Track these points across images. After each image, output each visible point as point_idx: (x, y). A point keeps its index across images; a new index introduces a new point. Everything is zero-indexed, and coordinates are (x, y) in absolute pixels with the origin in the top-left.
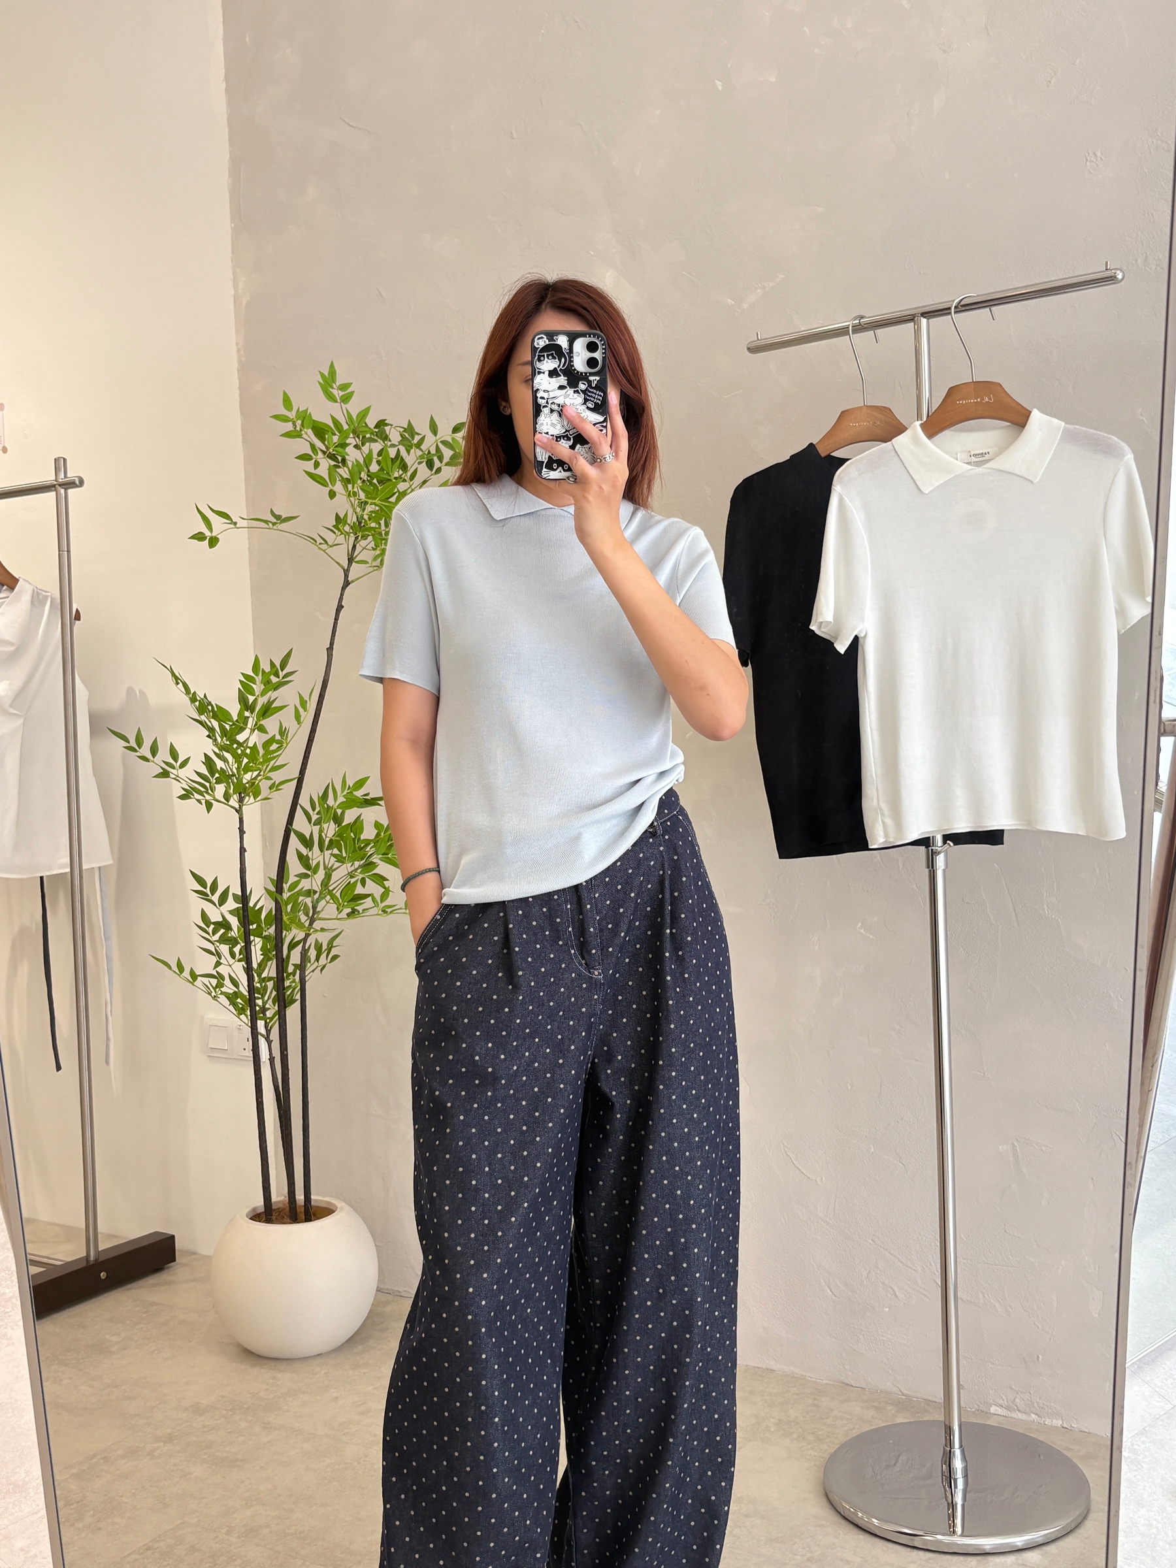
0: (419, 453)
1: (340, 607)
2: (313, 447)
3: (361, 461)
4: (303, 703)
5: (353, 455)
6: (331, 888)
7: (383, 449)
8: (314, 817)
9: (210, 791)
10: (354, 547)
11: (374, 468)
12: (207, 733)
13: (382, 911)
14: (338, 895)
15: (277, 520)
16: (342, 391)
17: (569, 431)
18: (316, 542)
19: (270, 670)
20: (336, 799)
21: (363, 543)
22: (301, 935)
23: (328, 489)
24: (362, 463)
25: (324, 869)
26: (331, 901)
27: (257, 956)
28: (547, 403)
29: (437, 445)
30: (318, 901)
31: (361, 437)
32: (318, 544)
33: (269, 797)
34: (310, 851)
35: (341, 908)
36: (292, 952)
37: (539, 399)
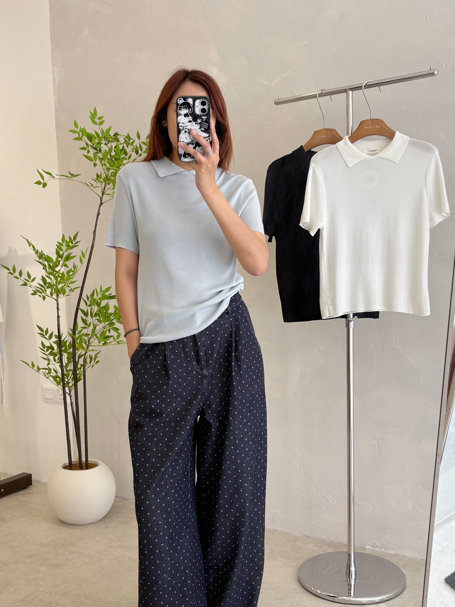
0: (132, 147)
1: (99, 214)
2: (87, 144)
3: (108, 150)
4: (83, 255)
5: (104, 148)
6: (96, 333)
7: (117, 145)
8: (89, 303)
9: (44, 292)
10: (105, 188)
11: (113, 153)
12: (43, 267)
13: (117, 343)
14: (99, 336)
15: (72, 176)
16: (99, 120)
17: (193, 141)
18: (88, 185)
19: (69, 240)
20: (97, 296)
21: (108, 186)
22: (83, 352)
23: (93, 163)
24: (108, 152)
25: (93, 325)
26: (96, 338)
27: (65, 361)
28: (183, 128)
29: (140, 143)
30: (90, 338)
31: (107, 140)
32: (89, 186)
33: (69, 294)
34: (87, 317)
35: (100, 342)
36: (80, 359)
37: (180, 127)
